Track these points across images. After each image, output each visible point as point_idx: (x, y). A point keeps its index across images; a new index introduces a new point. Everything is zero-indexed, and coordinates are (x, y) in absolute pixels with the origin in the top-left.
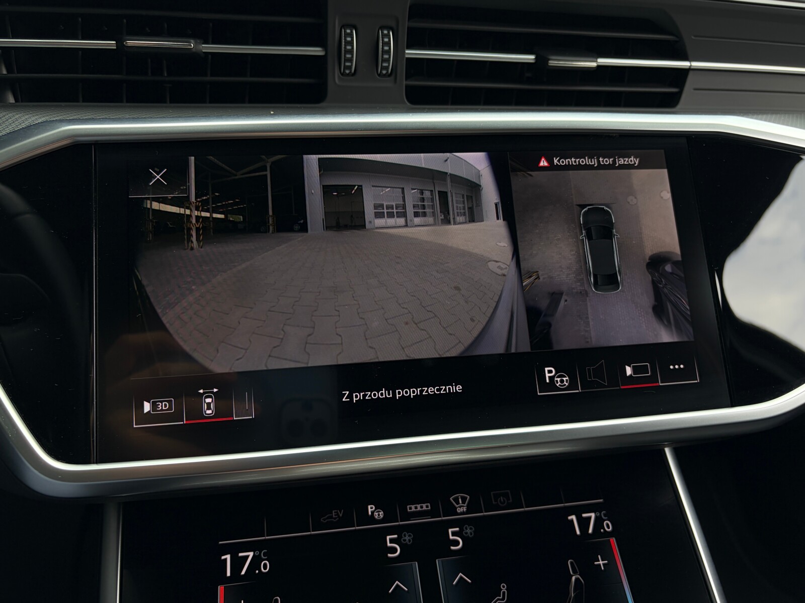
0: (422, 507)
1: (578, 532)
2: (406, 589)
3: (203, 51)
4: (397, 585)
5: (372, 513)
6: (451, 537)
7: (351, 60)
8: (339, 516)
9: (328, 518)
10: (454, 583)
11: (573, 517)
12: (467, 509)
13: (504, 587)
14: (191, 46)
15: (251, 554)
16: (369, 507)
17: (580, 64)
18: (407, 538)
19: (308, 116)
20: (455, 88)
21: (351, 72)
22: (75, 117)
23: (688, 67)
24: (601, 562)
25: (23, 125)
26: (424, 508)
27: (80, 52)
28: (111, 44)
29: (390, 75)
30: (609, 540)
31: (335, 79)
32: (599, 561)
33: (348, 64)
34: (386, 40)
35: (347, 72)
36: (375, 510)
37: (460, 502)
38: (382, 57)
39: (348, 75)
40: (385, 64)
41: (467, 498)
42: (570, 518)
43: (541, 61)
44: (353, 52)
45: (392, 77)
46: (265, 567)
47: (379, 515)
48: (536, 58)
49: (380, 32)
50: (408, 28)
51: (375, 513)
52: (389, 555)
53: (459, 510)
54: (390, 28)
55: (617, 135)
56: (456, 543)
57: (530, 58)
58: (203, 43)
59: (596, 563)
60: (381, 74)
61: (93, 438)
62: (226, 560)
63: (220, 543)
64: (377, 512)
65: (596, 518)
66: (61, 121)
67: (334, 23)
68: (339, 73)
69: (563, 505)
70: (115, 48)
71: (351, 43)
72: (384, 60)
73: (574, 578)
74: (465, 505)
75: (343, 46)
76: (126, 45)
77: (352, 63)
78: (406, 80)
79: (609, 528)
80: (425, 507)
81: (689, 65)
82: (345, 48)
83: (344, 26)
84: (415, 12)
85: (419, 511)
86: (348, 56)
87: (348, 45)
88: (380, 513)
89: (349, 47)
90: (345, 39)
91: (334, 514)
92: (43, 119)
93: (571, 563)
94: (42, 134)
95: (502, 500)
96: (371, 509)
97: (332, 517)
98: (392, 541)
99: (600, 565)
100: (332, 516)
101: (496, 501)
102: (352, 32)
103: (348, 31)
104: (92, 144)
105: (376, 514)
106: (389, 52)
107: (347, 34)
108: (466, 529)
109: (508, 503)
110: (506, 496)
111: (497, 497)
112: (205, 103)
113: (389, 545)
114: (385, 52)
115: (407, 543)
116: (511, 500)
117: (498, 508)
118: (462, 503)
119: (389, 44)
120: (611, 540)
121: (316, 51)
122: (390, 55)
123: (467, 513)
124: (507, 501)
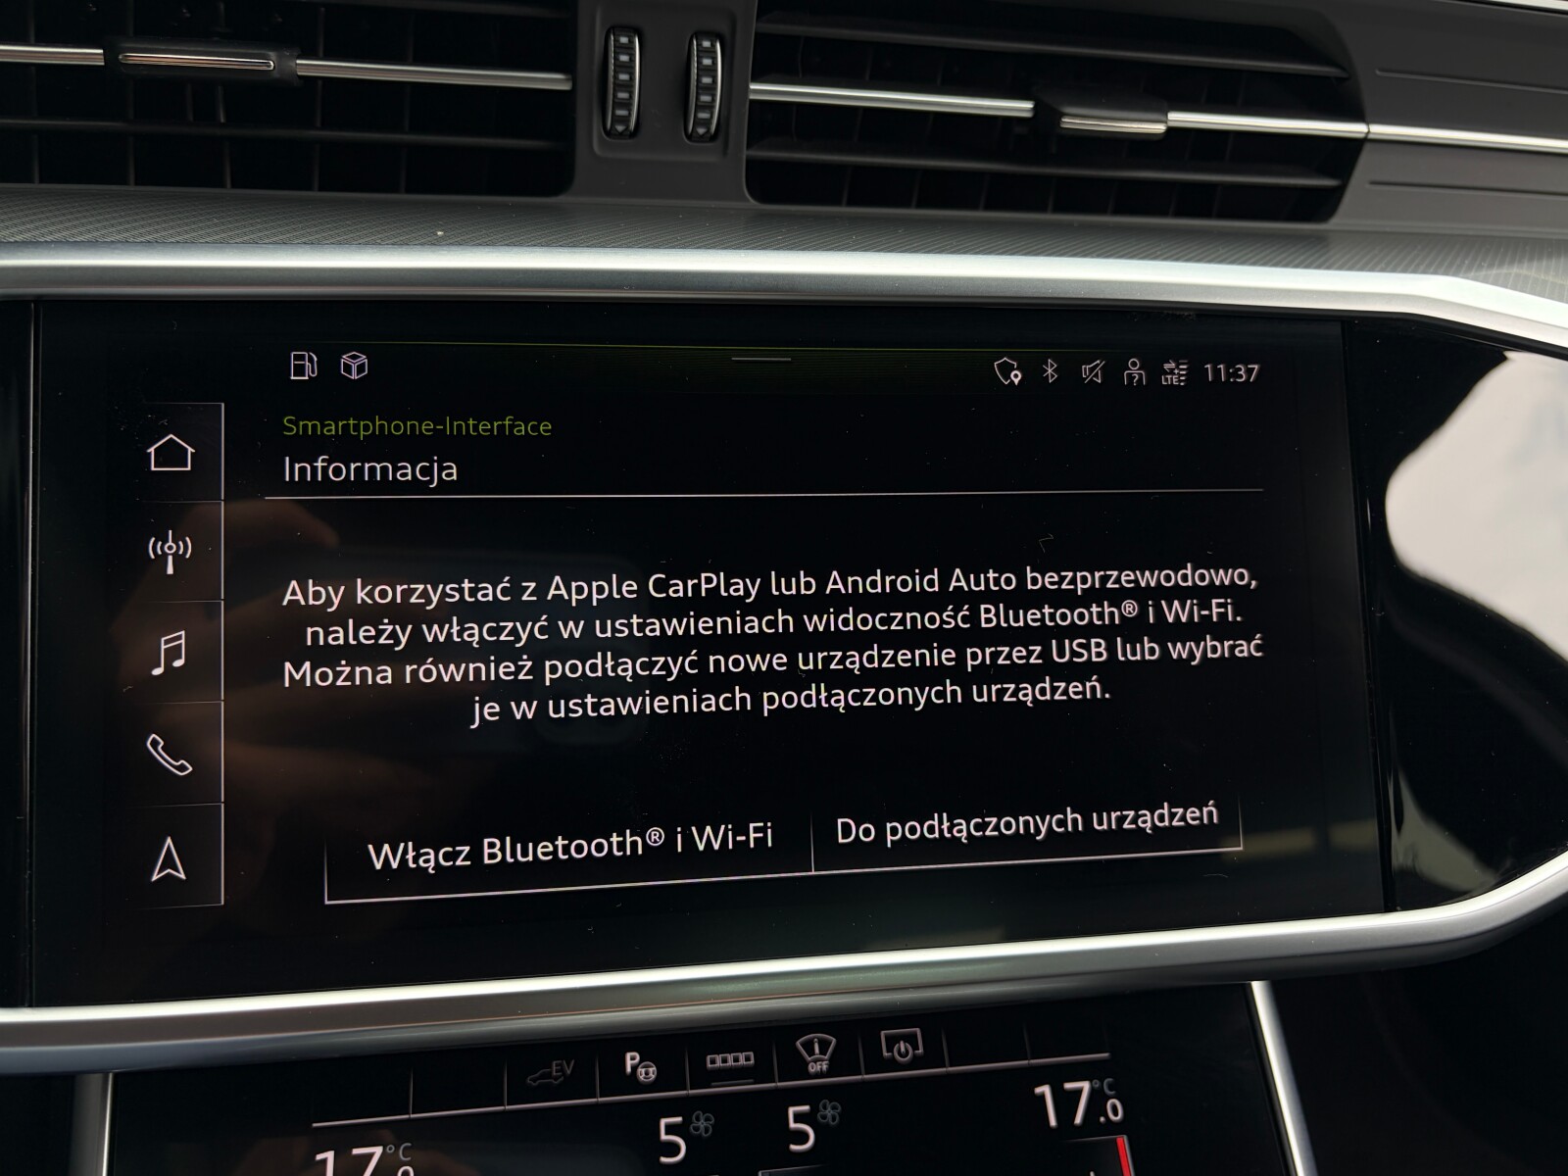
0: (736, 1060)
1: (1053, 1122)
3: (299, 74)
5: (634, 1068)
6: (792, 1125)
7: (627, 105)
8: (564, 1074)
9: (538, 1079)
11: (1045, 1090)
12: (829, 1069)
14: (270, 66)
15: (378, 1151)
16: (629, 1055)
17: (1129, 125)
18: (702, 1124)
21: (627, 129)
23: (1362, 136)
26: (742, 1062)
27: (33, 68)
28: (93, 55)
29: (714, 138)
30: (1115, 1140)
31: (591, 143)
33: (621, 112)
34: (707, 62)
35: (620, 128)
36: (641, 1062)
37: (817, 1050)
38: (697, 99)
39: (621, 135)
40: (703, 115)
41: (830, 1043)
42: (1038, 1090)
43: (1046, 115)
44: (633, 86)
45: (719, 143)
47: (647, 1073)
48: (1035, 109)
49: (695, 42)
50: (757, 35)
51: (639, 1070)
52: (663, 1160)
53: (813, 1068)
54: (714, 36)
55: (1192, 314)
56: (802, 1137)
57: (1023, 107)
58: (298, 57)
60: (694, 134)
61: (24, 951)
62: (324, 1161)
63: (315, 1125)
64: (643, 1068)
65: (1093, 1091)
67: (592, 23)
69: (1026, 1062)
70: (103, 64)
71: (629, 67)
72: (700, 107)
74: (826, 1057)
75: (611, 73)
76: (124, 63)
77: (630, 110)
78: (749, 148)
79: (1116, 1113)
81: (1366, 131)
82: (615, 77)
83: (615, 29)
85: (731, 1068)
86: (623, 95)
87: (623, 73)
88: (651, 1070)
89: (624, 77)
90: (616, 59)
91: (554, 1068)
95: (903, 1049)
96: (631, 1059)
97: (549, 1075)
98: (670, 1129)
100: (551, 1072)
101: (890, 1050)
102: (631, 42)
103: (624, 40)
104: (29, 302)
105: (641, 1071)
106: (711, 89)
107: (621, 47)
108: (825, 1108)
109: (914, 1055)
110: (911, 1039)
111: (892, 1041)
112: (309, 188)
113: (664, 1137)
114: (703, 89)
115: (700, 1135)
116: (921, 1051)
117: (893, 1065)
118: (821, 1053)
119: (712, 70)
120: (1118, 1139)
121: (552, 81)
122: (714, 96)
123: (828, 1074)
124: (914, 1050)
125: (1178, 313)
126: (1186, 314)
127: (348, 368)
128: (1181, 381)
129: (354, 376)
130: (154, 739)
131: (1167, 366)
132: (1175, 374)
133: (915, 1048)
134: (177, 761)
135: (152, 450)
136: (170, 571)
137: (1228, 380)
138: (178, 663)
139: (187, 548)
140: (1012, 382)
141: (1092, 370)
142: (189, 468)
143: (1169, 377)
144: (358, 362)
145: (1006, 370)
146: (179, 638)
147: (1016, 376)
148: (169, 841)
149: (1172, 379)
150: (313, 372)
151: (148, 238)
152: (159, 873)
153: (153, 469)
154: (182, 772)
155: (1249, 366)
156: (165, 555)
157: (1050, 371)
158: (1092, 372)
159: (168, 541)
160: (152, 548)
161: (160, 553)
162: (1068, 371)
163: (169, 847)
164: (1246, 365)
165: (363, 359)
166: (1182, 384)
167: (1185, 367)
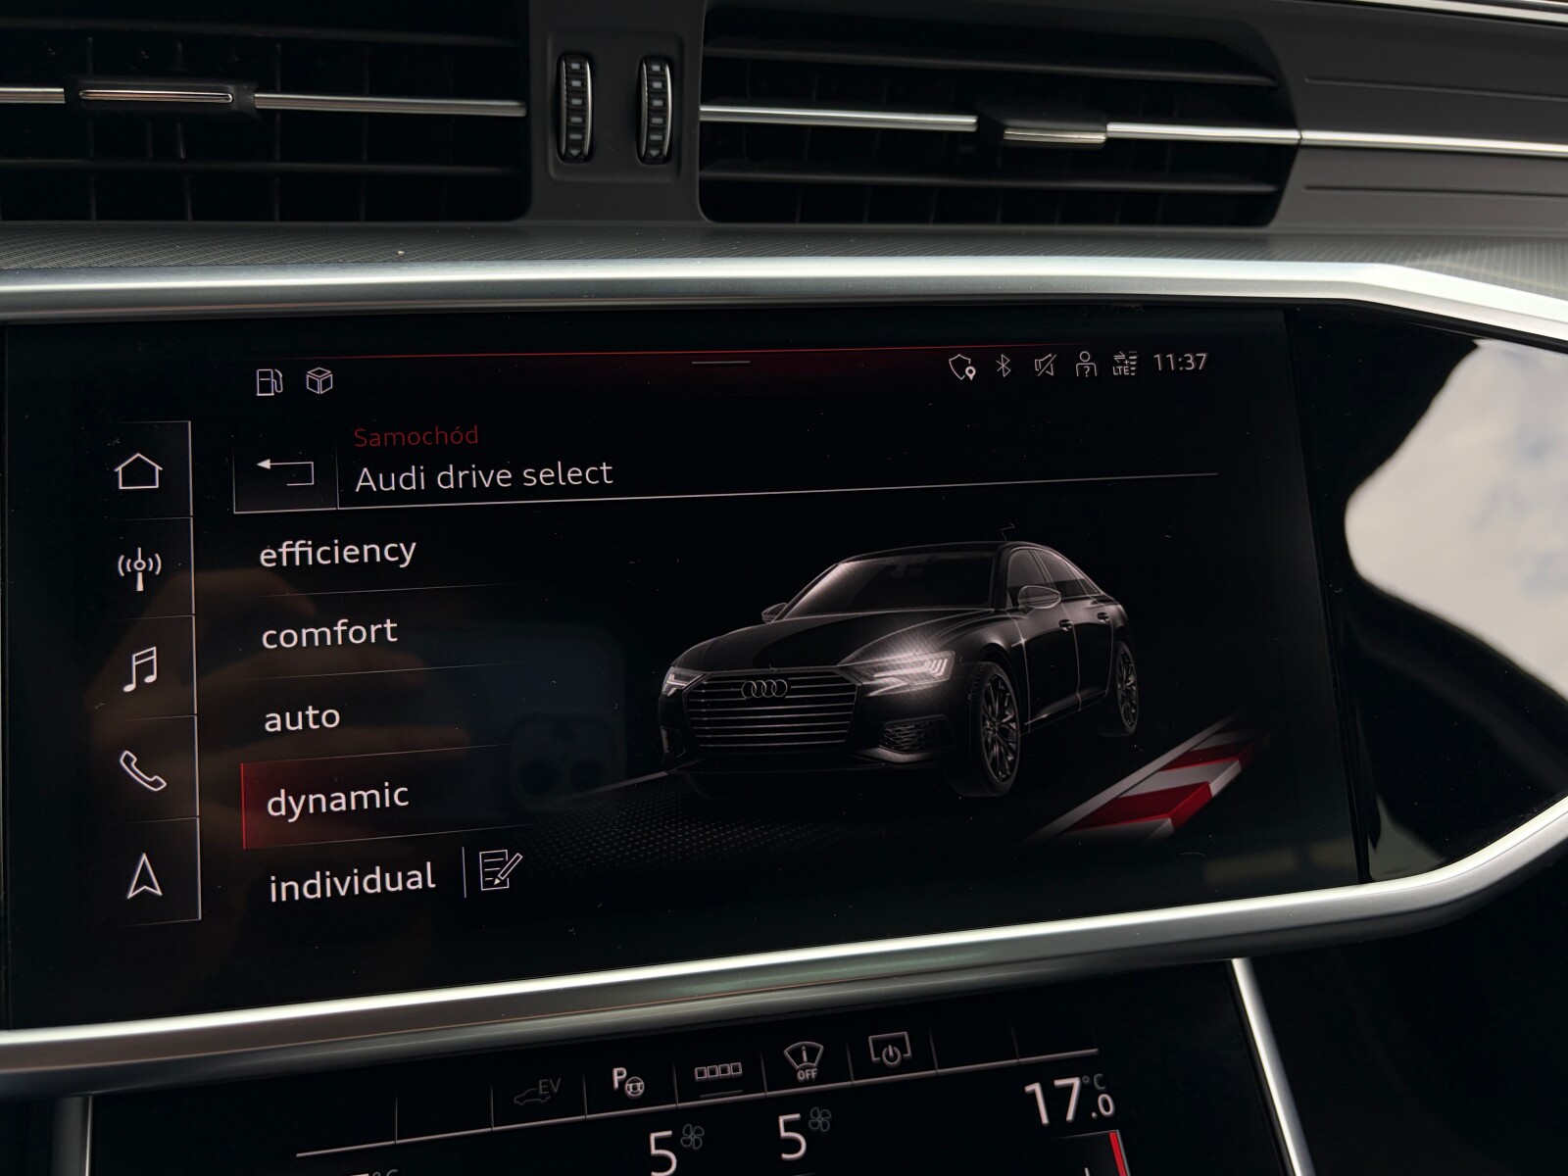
0: (724, 1071)
1: (1045, 1120)
3: (259, 107)
5: (622, 1083)
6: (783, 1134)
7: (581, 129)
8: (551, 1092)
9: (528, 1096)
11: (1036, 1088)
12: (817, 1077)
14: (228, 99)
16: (616, 1071)
17: (1070, 136)
18: (692, 1137)
20: (809, 186)
21: (581, 153)
23: (1295, 142)
26: (730, 1072)
28: (54, 93)
29: (667, 159)
30: (1108, 1134)
31: (547, 168)
33: (575, 136)
34: (657, 85)
35: (575, 152)
36: (627, 1078)
37: (805, 1059)
38: (649, 121)
39: (576, 159)
40: (655, 137)
41: (818, 1050)
42: (1029, 1089)
43: (989, 129)
44: (586, 110)
45: (672, 164)
47: (635, 1088)
48: (978, 123)
49: (645, 67)
50: (704, 57)
51: (627, 1085)
53: (802, 1076)
54: (664, 60)
55: (1139, 305)
56: (794, 1146)
57: (966, 122)
58: (257, 92)
60: (647, 157)
63: (299, 1155)
64: (630, 1083)
65: (1083, 1087)
67: (544, 49)
69: (1015, 1061)
70: (64, 102)
71: (581, 92)
72: (652, 129)
74: (815, 1065)
75: (564, 99)
76: (84, 98)
77: (584, 134)
78: (700, 169)
79: (1107, 1108)
80: (732, 1070)
81: (1299, 137)
82: (568, 102)
83: (566, 56)
84: (719, 25)
85: (719, 1079)
86: (576, 120)
87: (576, 97)
88: (638, 1084)
89: (576, 102)
90: (568, 84)
91: (541, 1087)
95: (891, 1054)
96: (618, 1075)
97: (536, 1094)
98: (660, 1144)
100: (538, 1091)
101: (878, 1054)
102: (583, 68)
103: (575, 66)
105: (629, 1086)
106: (662, 111)
107: (572, 73)
108: (815, 1115)
109: (903, 1059)
110: (899, 1043)
111: (880, 1046)
112: (270, 218)
113: (654, 1152)
114: (654, 111)
115: (691, 1147)
116: (909, 1054)
117: (882, 1069)
119: (662, 93)
120: (1111, 1135)
121: (507, 108)
122: (665, 118)
123: (818, 1081)
124: (902, 1054)
125: (1125, 305)
126: (1133, 306)
127: (313, 384)
128: (1131, 371)
129: (320, 391)
130: (127, 756)
131: (1117, 358)
132: (1125, 364)
133: (904, 1051)
134: (150, 777)
135: (119, 469)
136: (140, 587)
137: (1177, 367)
138: (150, 679)
139: (157, 564)
140: (967, 377)
141: (1044, 363)
142: (157, 486)
143: (1120, 368)
144: (323, 377)
145: (961, 366)
146: (151, 653)
147: (971, 372)
148: (144, 857)
149: (1122, 370)
150: (279, 388)
151: (111, 264)
152: (134, 890)
153: (121, 488)
154: (156, 787)
155: (1198, 355)
156: (135, 572)
157: (1003, 365)
158: (1044, 365)
159: (137, 559)
160: (122, 565)
161: (129, 570)
162: (1021, 364)
163: (144, 864)
164: (1194, 354)
165: (329, 374)
166: (1133, 374)
167: (1135, 357)
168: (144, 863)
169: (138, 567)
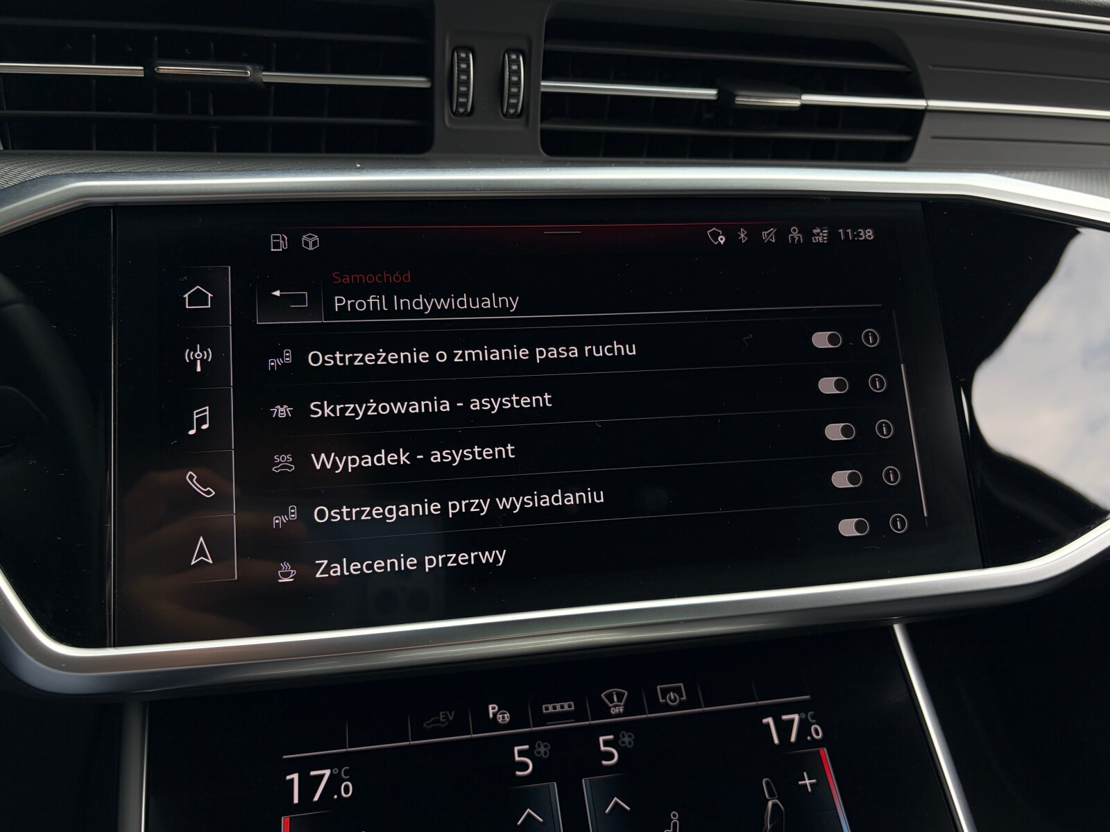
0: (562, 707)
1: (776, 741)
2: (541, 820)
3: (264, 81)
4: (529, 814)
5: (495, 715)
6: (603, 748)
7: (466, 95)
8: (448, 720)
9: (434, 722)
10: (607, 811)
11: (770, 720)
12: (624, 711)
13: (675, 816)
14: (247, 73)
15: (327, 772)
16: (490, 706)
17: (777, 102)
18: (542, 750)
19: (407, 170)
20: (608, 134)
21: (466, 111)
22: (87, 170)
23: (923, 108)
24: (807, 782)
25: (16, 181)
26: (566, 708)
27: (94, 81)
28: (137, 71)
29: (520, 116)
30: (819, 752)
31: (444, 120)
32: (805, 780)
33: (462, 100)
34: (514, 67)
35: (461, 110)
36: (499, 710)
37: (615, 699)
38: (509, 90)
39: (462, 114)
40: (513, 101)
41: (624, 694)
42: (765, 721)
43: (726, 97)
44: (469, 83)
45: (523, 119)
46: (347, 790)
47: (503, 718)
48: (718, 94)
49: (507, 56)
50: (545, 51)
51: (498, 716)
52: (518, 773)
53: (614, 711)
54: (519, 51)
56: (610, 756)
57: (710, 93)
58: (264, 71)
59: (800, 783)
60: (508, 114)
61: (110, 611)
62: (292, 780)
63: (284, 757)
64: (500, 714)
65: (801, 721)
66: (68, 175)
67: (444, 45)
68: (451, 114)
69: (756, 703)
70: (143, 76)
71: (467, 72)
72: (511, 95)
73: (770, 804)
74: (622, 704)
75: (456, 75)
76: (158, 72)
77: (468, 98)
78: (542, 122)
79: (818, 734)
80: (567, 706)
81: (926, 105)
82: (458, 78)
83: (457, 49)
84: (555, 29)
85: (559, 712)
86: (463, 89)
87: (463, 75)
88: (506, 715)
89: (464, 77)
90: (458, 66)
91: (441, 716)
92: (44, 173)
93: (767, 783)
94: (43, 192)
95: (672, 697)
96: (492, 709)
97: (438, 721)
98: (521, 753)
99: (806, 785)
100: (440, 719)
101: (664, 698)
102: (468, 57)
103: (463, 55)
104: (110, 207)
105: (499, 716)
106: (517, 84)
107: (461, 60)
108: (623, 736)
109: (680, 701)
110: (677, 691)
111: (665, 692)
113: (517, 759)
114: (512, 84)
115: (542, 756)
116: (684, 698)
117: (667, 707)
118: (618, 701)
119: (518, 73)
120: (821, 751)
121: (419, 82)
122: (519, 88)
123: (624, 715)
124: (680, 698)
125: (820, 198)
126: (825, 198)
127: (307, 244)
128: (824, 240)
129: (311, 248)
130: (191, 474)
131: (815, 231)
132: (820, 236)
133: (681, 696)
134: (205, 488)
135: (186, 296)
136: (199, 369)
137: (853, 238)
138: (205, 427)
139: (209, 355)
140: (720, 243)
141: (768, 234)
142: (209, 306)
143: (817, 238)
144: (313, 240)
145: (715, 235)
146: (205, 411)
147: (722, 239)
148: (201, 539)
149: (819, 239)
150: (285, 246)
152: (196, 559)
154: (208, 495)
156: (195, 360)
157: (742, 236)
158: (768, 235)
159: (196, 351)
160: (188, 355)
161: (192, 358)
162: (754, 235)
164: (864, 229)
165: (316, 238)
166: (825, 242)
167: (826, 231)
168: (201, 543)
169: (198, 357)
